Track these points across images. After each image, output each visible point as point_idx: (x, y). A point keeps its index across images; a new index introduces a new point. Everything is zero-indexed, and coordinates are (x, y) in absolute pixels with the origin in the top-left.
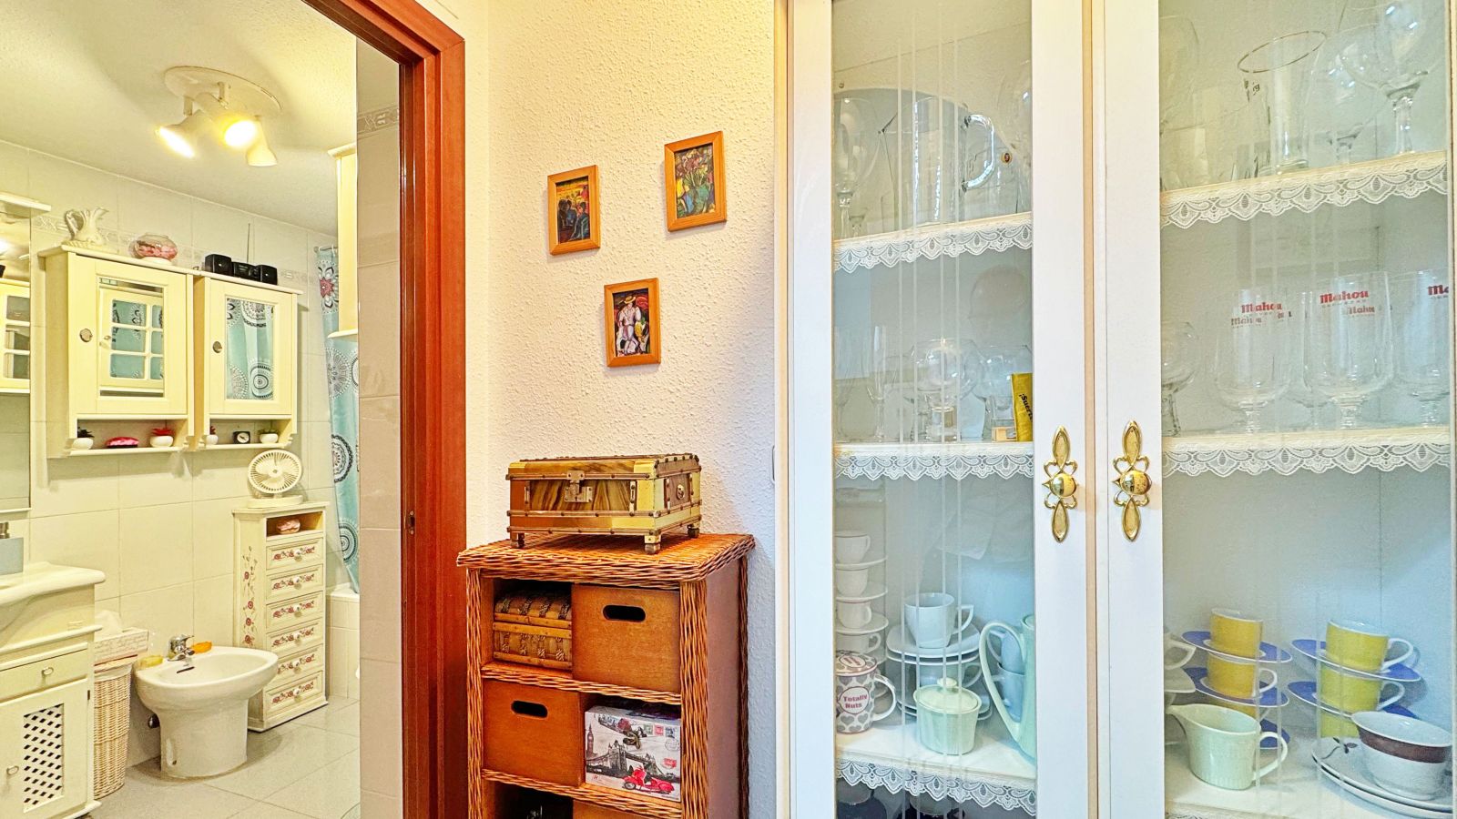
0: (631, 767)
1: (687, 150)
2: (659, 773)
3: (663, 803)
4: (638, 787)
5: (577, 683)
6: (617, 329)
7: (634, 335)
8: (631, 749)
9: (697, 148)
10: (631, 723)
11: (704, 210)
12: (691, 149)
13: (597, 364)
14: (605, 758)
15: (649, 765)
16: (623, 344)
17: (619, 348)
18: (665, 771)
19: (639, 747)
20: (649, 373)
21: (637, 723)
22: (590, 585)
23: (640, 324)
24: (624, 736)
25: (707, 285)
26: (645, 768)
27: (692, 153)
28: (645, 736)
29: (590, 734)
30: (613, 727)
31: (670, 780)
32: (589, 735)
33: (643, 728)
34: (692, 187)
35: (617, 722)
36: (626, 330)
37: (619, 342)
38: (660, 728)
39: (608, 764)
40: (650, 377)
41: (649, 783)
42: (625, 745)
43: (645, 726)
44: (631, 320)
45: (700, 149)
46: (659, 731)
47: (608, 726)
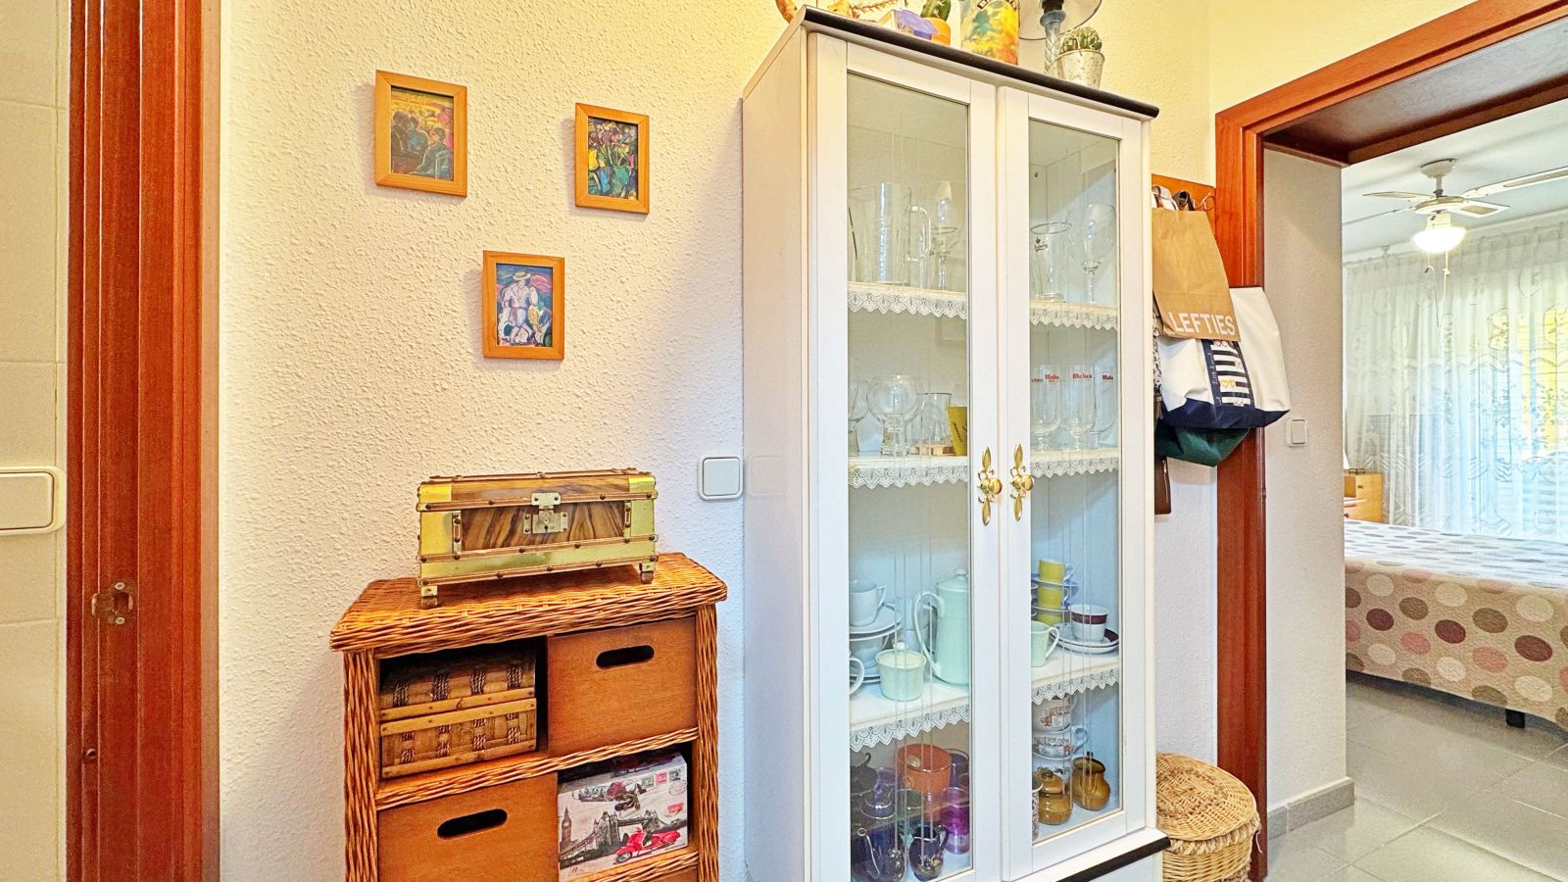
0: (626, 835)
1: (605, 120)
2: (662, 826)
3: (669, 856)
4: (635, 854)
5: (556, 761)
6: (500, 309)
7: (527, 321)
8: (624, 815)
9: (617, 122)
10: (624, 784)
11: (623, 194)
12: (610, 121)
13: (462, 351)
14: (589, 840)
15: (650, 821)
16: (508, 330)
17: (502, 335)
18: (667, 820)
19: (638, 808)
20: (546, 370)
21: (631, 781)
22: (576, 633)
23: (536, 309)
24: (616, 803)
25: (624, 279)
26: (644, 828)
27: (610, 125)
28: (642, 791)
29: (567, 819)
30: (601, 798)
31: (675, 827)
32: (564, 822)
33: (640, 783)
34: (608, 163)
35: (605, 790)
36: (514, 313)
37: (502, 326)
38: (663, 775)
39: (594, 846)
40: (548, 375)
41: (650, 843)
42: (618, 813)
43: (643, 780)
44: (523, 300)
45: (621, 126)
46: (662, 779)
47: (594, 799)
